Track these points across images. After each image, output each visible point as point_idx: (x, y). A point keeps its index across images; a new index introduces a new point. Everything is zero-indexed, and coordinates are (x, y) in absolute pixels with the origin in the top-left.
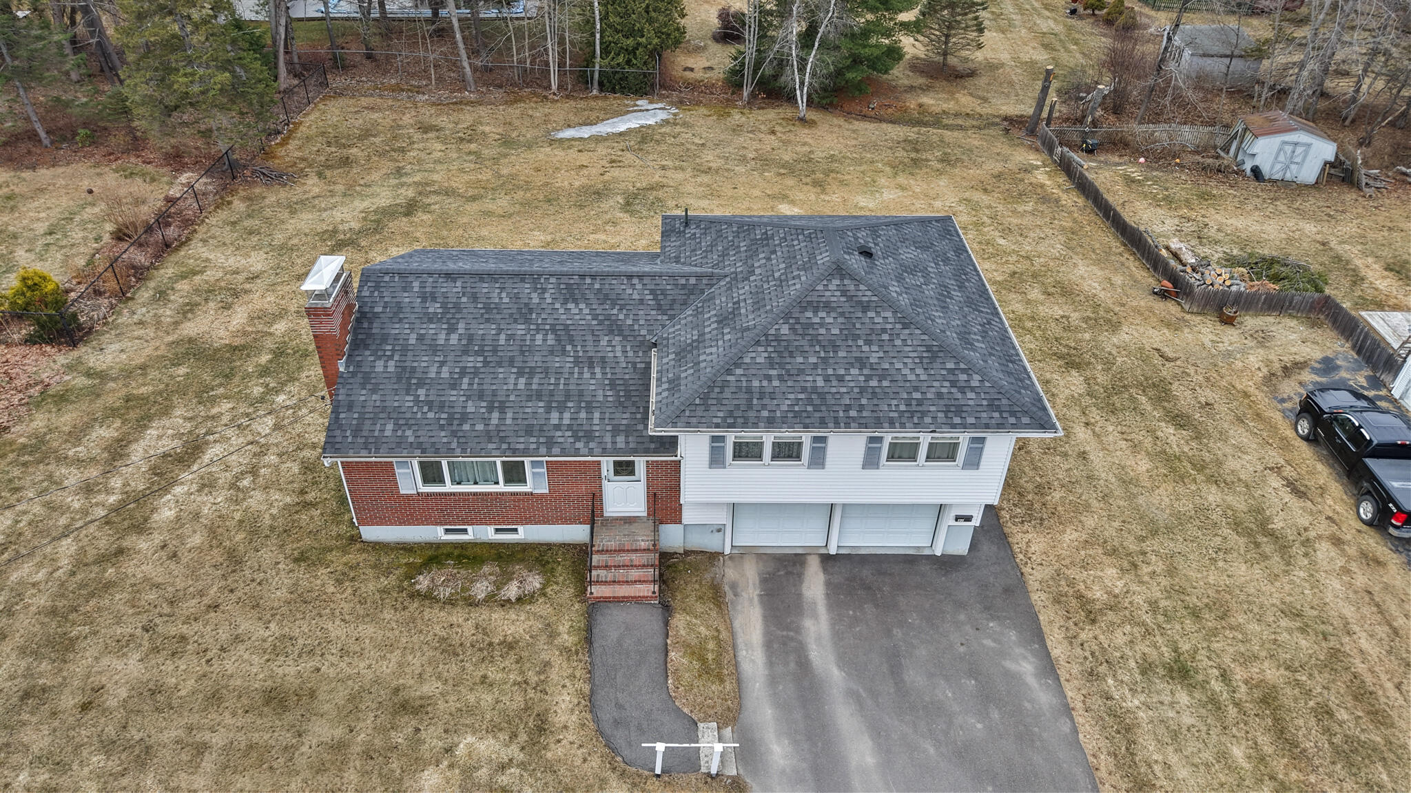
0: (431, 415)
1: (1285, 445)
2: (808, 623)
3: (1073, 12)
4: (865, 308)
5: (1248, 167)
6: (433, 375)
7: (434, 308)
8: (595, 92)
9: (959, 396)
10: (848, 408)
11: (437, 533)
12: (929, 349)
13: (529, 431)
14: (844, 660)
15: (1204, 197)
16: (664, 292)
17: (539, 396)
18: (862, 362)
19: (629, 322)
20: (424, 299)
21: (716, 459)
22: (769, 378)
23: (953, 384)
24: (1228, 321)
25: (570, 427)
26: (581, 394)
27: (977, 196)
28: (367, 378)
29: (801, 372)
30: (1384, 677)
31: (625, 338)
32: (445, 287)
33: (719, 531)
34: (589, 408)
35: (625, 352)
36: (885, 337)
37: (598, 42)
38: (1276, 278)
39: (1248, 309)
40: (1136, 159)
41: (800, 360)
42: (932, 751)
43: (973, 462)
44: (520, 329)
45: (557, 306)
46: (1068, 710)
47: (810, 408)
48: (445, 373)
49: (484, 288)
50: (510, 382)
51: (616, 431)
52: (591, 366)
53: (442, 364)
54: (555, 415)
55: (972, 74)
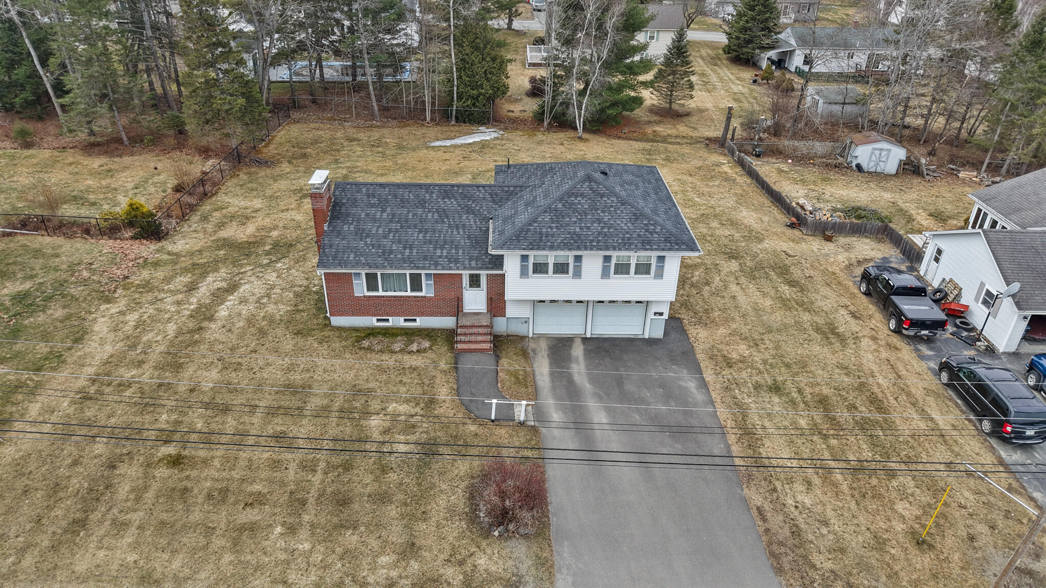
0: (373, 250)
1: (853, 296)
2: (574, 366)
3: (755, 81)
4: (602, 196)
5: (854, 165)
6: (374, 232)
7: (374, 201)
8: (453, 123)
9: (650, 236)
10: (592, 241)
11: (372, 321)
12: (635, 214)
13: (425, 258)
14: (593, 380)
15: (824, 180)
16: (496, 194)
17: (430, 242)
18: (599, 221)
19: (478, 208)
20: (369, 196)
21: (524, 273)
22: (551, 228)
23: (647, 231)
24: (829, 239)
25: (446, 257)
26: (452, 242)
27: (685, 178)
28: (339, 233)
29: (568, 225)
30: (888, 395)
31: (475, 215)
32: (380, 191)
33: (526, 322)
34: (457, 248)
35: (475, 222)
36: (612, 209)
37: (455, 92)
38: (859, 217)
39: (840, 233)
40: (786, 161)
41: (568, 219)
42: (638, 418)
43: (659, 275)
44: (420, 211)
45: (439, 200)
46: (712, 403)
47: (572, 241)
48: (380, 231)
49: (401, 191)
50: (415, 236)
51: (471, 259)
52: (458, 228)
53: (379, 227)
54: (438, 252)
55: (688, 114)
